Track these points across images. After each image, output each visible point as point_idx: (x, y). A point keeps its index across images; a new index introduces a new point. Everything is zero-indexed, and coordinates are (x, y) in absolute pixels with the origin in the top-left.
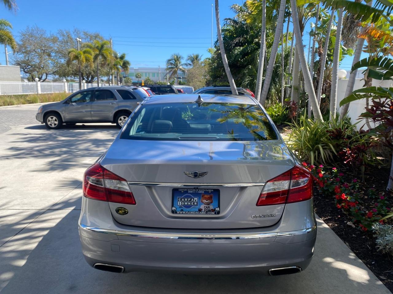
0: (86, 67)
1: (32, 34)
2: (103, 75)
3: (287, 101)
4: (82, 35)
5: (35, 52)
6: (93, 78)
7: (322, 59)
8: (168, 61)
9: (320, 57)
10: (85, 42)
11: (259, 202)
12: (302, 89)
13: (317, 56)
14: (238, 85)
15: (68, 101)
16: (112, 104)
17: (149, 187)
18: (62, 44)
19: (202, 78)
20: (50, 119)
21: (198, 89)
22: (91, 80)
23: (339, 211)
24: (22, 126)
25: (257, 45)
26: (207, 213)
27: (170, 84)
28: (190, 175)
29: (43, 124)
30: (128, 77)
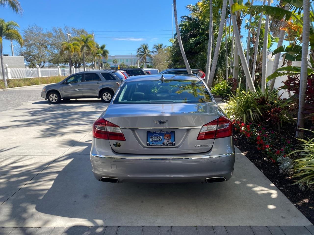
0: (75, 56)
1: (32, 31)
2: (88, 62)
3: (230, 78)
4: (71, 31)
5: (35, 45)
6: (80, 64)
7: (255, 46)
8: (138, 50)
9: (254, 44)
10: (74, 36)
11: (199, 138)
13: (251, 44)
15: (65, 83)
16: (98, 84)
17: (133, 130)
18: (56, 38)
19: (166, 62)
20: (52, 96)
21: (162, 71)
22: (78, 66)
23: (259, 152)
24: (30, 102)
25: (207, 36)
26: (168, 145)
27: (140, 67)
28: (157, 123)
29: (46, 99)
30: (107, 62)
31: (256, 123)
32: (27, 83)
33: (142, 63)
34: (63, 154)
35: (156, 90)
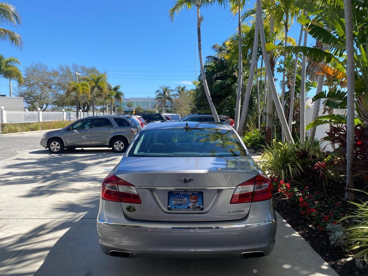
0: (83, 98)
1: (35, 69)
2: (99, 105)
3: (263, 127)
4: (80, 69)
5: (38, 85)
6: (88, 107)
7: (291, 91)
8: (157, 92)
9: (289, 88)
10: (83, 76)
11: (232, 201)
12: (276, 116)
13: (286, 88)
15: (70, 129)
16: (109, 130)
17: (151, 190)
18: (62, 77)
19: (188, 107)
20: (53, 144)
21: (184, 117)
22: (87, 109)
23: (303, 217)
24: (27, 151)
26: (194, 209)
27: (159, 112)
28: (181, 181)
29: (47, 148)
30: (120, 106)
31: (297, 181)
32: (25, 128)
33: (162, 107)
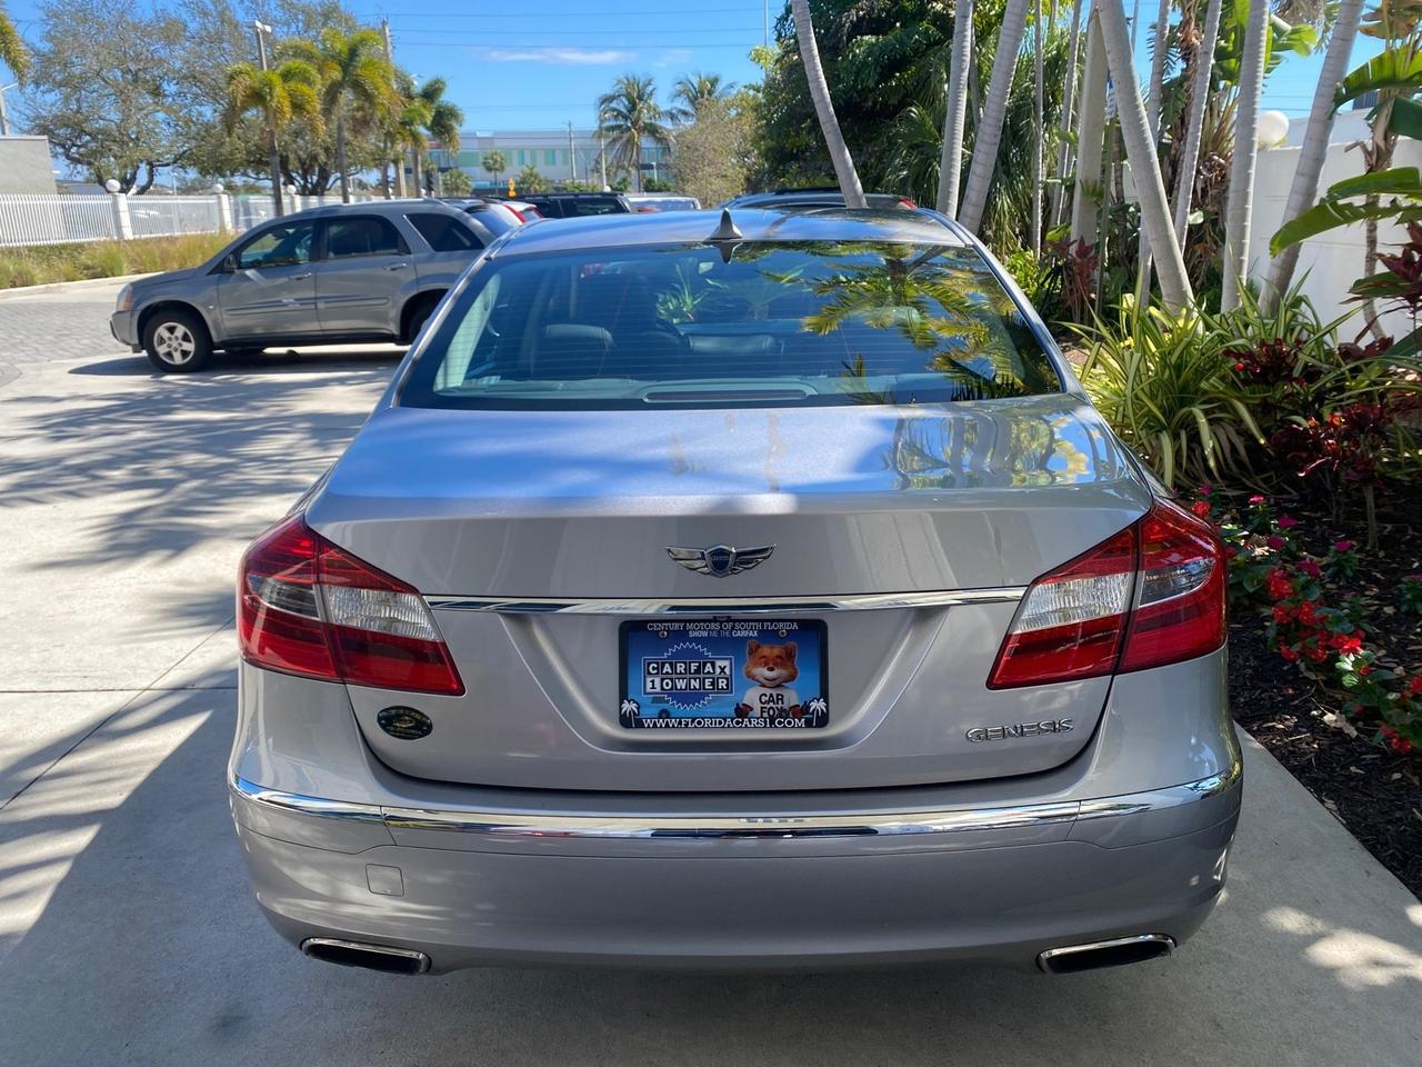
0: (297, 134)
2: (364, 164)
3: (1057, 240)
4: (273, 9)
5: (103, 78)
6: (324, 176)
7: (1195, 71)
8: (602, 103)
9: (1187, 61)
10: (285, 36)
11: (1000, 672)
12: (1114, 195)
13: (1174, 59)
14: (871, 183)
15: (228, 263)
16: (394, 269)
19: (733, 164)
20: (166, 334)
22: (318, 184)
23: (1285, 668)
24: (61, 365)
25: (940, 28)
26: (772, 722)
27: (612, 189)
28: (698, 564)
29: (139, 352)
30: (457, 168)
32: (65, 266)
33: (623, 167)
34: (158, 684)
35: (688, 301)
